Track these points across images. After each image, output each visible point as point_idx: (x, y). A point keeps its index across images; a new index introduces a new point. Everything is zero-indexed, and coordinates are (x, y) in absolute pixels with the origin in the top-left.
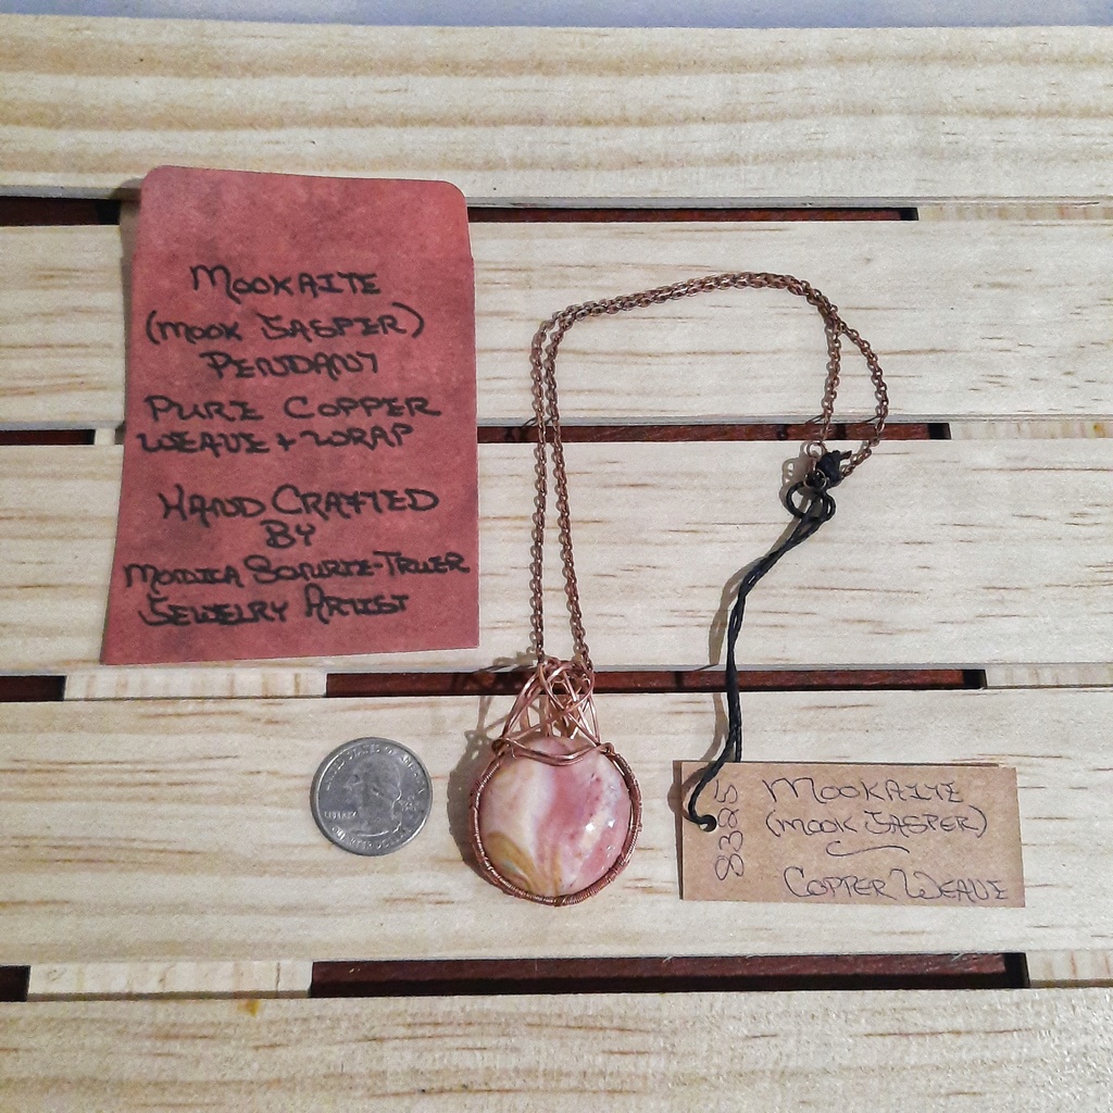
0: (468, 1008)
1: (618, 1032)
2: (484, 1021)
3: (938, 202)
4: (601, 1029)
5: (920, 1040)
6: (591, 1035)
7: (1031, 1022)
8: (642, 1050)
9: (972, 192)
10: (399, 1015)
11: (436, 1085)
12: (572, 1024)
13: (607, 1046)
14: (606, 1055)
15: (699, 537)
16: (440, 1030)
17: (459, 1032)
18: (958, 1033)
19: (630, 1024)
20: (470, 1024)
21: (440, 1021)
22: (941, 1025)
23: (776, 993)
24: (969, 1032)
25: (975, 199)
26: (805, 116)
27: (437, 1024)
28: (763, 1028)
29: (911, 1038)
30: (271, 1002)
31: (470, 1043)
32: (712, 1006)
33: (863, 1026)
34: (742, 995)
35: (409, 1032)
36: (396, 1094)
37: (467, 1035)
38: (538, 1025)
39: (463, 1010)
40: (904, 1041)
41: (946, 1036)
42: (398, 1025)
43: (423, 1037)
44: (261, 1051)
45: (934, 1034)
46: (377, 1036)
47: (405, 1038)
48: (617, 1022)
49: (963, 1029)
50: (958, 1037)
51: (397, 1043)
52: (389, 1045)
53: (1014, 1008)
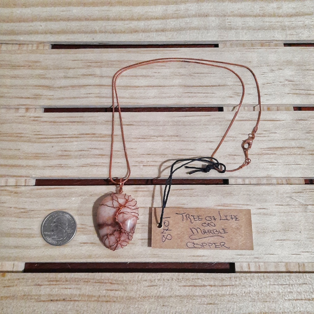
0: (67, 276)
1: (110, 284)
2: (71, 280)
3: (225, 42)
4: (105, 283)
5: (200, 287)
6: (102, 284)
7: (233, 283)
8: (117, 289)
9: (234, 39)
10: (47, 278)
11: (56, 298)
12: (97, 281)
13: (107, 288)
14: (106, 291)
15: (145, 140)
16: (58, 283)
17: (64, 283)
18: (211, 286)
19: (115, 282)
20: (67, 281)
22: (206, 283)
23: (158, 273)
24: (215, 286)
25: (235, 41)
26: (186, 17)
27: (57, 281)
28: (153, 284)
29: (197, 287)
30: (10, 274)
31: (66, 287)
32: (138, 277)
33: (183, 283)
34: (148, 274)
35: (49, 283)
36: (44, 301)
37: (66, 284)
38: (87, 281)
39: (65, 277)
40: (195, 288)
41: (208, 287)
42: (46, 281)
43: (53, 285)
44: (6, 288)
45: (204, 286)
46: (40, 284)
47: (47, 285)
48: (110, 281)
49: (213, 285)
50: (211, 287)
51: (45, 286)
52: (42, 287)
53: (229, 279)
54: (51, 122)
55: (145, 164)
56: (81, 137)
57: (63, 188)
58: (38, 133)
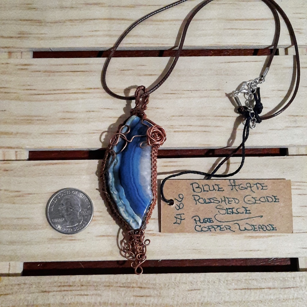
0: (82, 280)
1: (139, 288)
2: (88, 285)
4: (133, 287)
5: (255, 291)
6: (129, 289)
7: (298, 285)
8: (148, 295)
10: (55, 282)
12: (122, 285)
13: (135, 294)
14: (134, 297)
15: (176, 96)
16: (71, 288)
17: (79, 289)
18: (270, 288)
19: (144, 286)
20: (82, 286)
21: (71, 284)
22: (263, 285)
23: (200, 273)
24: (274, 288)
27: (70, 286)
28: (195, 287)
29: (252, 290)
30: (6, 278)
31: (82, 293)
32: (175, 278)
33: (234, 286)
34: (187, 275)
35: (59, 289)
37: (82, 290)
38: (109, 286)
39: (80, 280)
40: (249, 291)
41: (266, 290)
42: (55, 286)
43: (64, 291)
44: (2, 296)
45: (261, 288)
46: (47, 290)
47: (57, 291)
48: (139, 285)
49: (272, 287)
50: (270, 290)
51: (55, 293)
52: (51, 294)
53: (292, 279)
54: (45, 71)
55: (177, 129)
56: (87, 93)
57: (69, 164)
58: (29, 88)
